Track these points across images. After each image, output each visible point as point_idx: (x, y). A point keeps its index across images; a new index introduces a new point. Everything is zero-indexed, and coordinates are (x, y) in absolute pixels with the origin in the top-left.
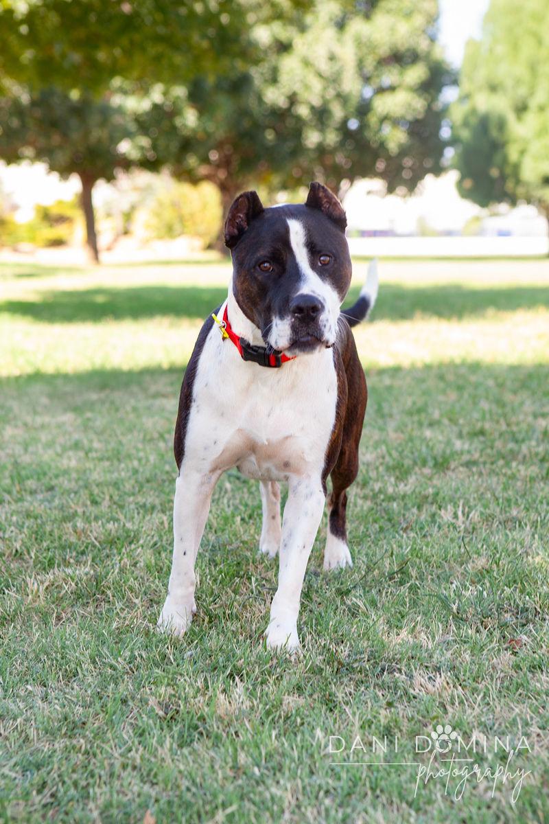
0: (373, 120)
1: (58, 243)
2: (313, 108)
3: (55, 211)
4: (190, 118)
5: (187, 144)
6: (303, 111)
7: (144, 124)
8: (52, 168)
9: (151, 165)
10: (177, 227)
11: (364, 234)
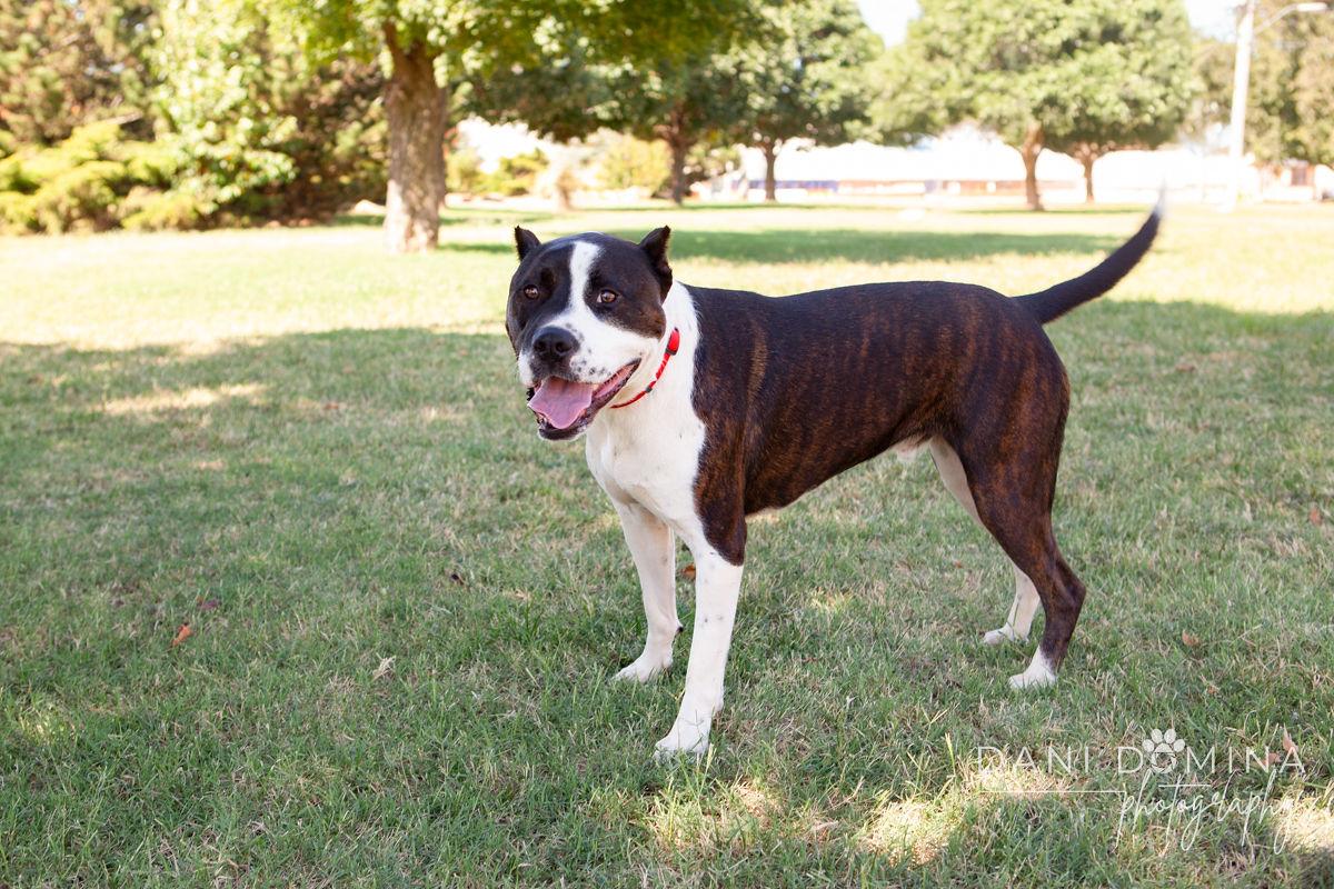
0: (806, 84)
1: (520, 192)
2: (757, 75)
3: (518, 163)
4: (654, 84)
5: (651, 106)
6: (749, 78)
7: (613, 87)
8: (532, 127)
9: (616, 124)
10: (627, 179)
11: (789, 185)
